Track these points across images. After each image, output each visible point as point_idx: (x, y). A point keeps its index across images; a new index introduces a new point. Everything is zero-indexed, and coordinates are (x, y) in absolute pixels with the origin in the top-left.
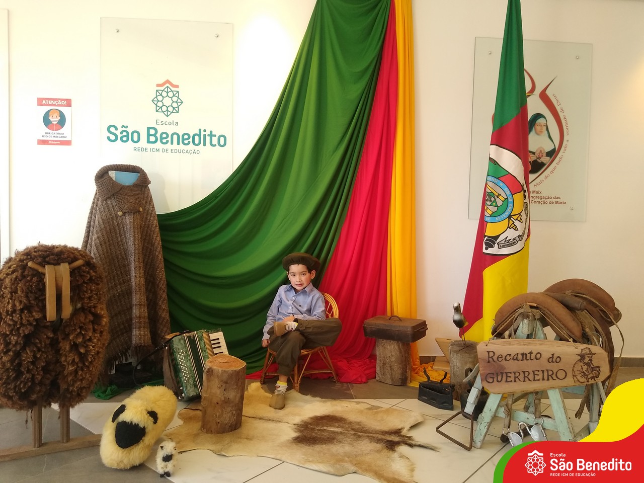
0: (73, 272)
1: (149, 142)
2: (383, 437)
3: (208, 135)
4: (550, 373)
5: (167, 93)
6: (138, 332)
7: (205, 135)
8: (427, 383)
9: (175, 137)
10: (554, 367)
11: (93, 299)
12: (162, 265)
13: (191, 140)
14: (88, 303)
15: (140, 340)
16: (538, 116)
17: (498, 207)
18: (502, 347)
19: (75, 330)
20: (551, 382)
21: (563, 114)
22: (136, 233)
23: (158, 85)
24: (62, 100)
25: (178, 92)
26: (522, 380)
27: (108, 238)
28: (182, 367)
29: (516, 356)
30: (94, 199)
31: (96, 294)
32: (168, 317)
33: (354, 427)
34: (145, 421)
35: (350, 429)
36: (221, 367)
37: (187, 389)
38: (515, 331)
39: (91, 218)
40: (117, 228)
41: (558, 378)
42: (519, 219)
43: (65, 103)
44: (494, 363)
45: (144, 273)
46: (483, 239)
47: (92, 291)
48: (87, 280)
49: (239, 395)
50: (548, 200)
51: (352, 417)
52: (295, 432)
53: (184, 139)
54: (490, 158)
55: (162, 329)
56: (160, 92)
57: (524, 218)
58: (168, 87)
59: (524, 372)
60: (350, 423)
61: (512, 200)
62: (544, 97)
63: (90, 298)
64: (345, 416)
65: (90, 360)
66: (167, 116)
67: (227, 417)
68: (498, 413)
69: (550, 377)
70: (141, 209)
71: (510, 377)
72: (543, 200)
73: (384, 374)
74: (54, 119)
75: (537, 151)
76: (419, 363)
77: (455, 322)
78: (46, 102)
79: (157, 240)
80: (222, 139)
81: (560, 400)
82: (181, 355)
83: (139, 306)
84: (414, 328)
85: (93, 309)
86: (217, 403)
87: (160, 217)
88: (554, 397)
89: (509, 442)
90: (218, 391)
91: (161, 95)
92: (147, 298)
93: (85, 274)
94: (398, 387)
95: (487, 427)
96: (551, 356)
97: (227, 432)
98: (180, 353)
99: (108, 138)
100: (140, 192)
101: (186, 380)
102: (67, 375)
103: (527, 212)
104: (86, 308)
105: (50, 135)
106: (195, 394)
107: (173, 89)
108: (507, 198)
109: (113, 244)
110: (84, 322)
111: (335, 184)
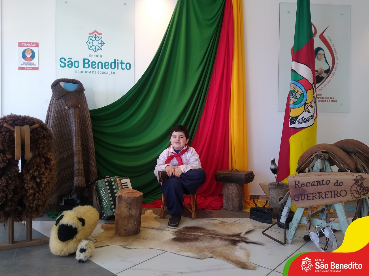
0: (32, 132)
1: (84, 67)
2: (229, 238)
3: (120, 63)
4: (336, 193)
5: (95, 38)
6: (77, 179)
7: (118, 63)
8: (255, 208)
9: (100, 64)
10: (339, 188)
11: (45, 149)
12: (92, 139)
13: (110, 66)
14: (42, 151)
15: (78, 183)
16: (319, 49)
17: (297, 99)
18: (303, 178)
19: (34, 167)
20: (337, 199)
21: (334, 48)
22: (76, 119)
23: (90, 34)
24: (33, 43)
25: (102, 37)
26: (318, 198)
27: (60, 123)
28: (103, 198)
29: (313, 183)
30: (51, 99)
31: (47, 146)
32: (96, 171)
33: (210, 233)
34: (76, 224)
35: (208, 234)
36: (127, 195)
37: (106, 211)
38: (312, 168)
39: (49, 111)
40: (65, 116)
41: (341, 196)
42: (311, 106)
43: (35, 45)
44: (299, 188)
45: (82, 144)
46: (288, 119)
47: (44, 144)
48: (42, 137)
49: (138, 212)
50: (327, 100)
51: (210, 228)
52: (174, 235)
53: (106, 65)
54: (292, 69)
55: (93, 178)
56: (91, 38)
57: (313, 105)
58: (95, 35)
59: (319, 193)
60: (208, 231)
61: (306, 94)
62: (322, 37)
63: (43, 148)
64: (204, 227)
65: (43, 187)
66: (95, 52)
67: (131, 226)
68: (302, 221)
69: (336, 195)
70: (79, 106)
71: (310, 196)
72: (323, 99)
73: (228, 204)
74: (29, 55)
75: (319, 70)
76: (250, 199)
77: (272, 170)
78: (24, 45)
79: (89, 124)
80: (128, 65)
81: (343, 210)
82: (103, 191)
83: (78, 163)
84: (246, 175)
85: (45, 155)
86: (125, 217)
87: (91, 111)
88: (339, 209)
89: (310, 240)
90: (125, 210)
91: (92, 39)
92: (84, 159)
93: (40, 133)
94: (237, 212)
95: (295, 230)
96: (336, 182)
97: (131, 236)
98: (102, 190)
99: (60, 65)
100: (79, 95)
101: (106, 206)
102: (29, 196)
103: (315, 102)
104: (41, 154)
105: (26, 64)
106: (111, 214)
107: (99, 36)
108: (303, 93)
109: (63, 126)
110: (39, 162)
111: (197, 91)
